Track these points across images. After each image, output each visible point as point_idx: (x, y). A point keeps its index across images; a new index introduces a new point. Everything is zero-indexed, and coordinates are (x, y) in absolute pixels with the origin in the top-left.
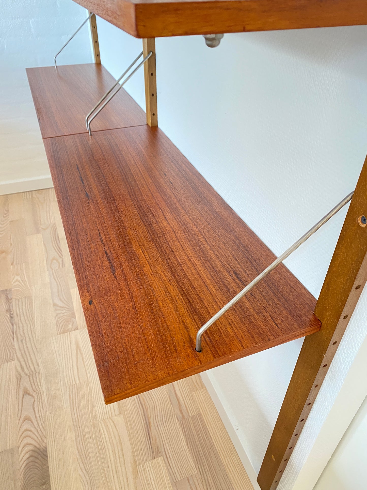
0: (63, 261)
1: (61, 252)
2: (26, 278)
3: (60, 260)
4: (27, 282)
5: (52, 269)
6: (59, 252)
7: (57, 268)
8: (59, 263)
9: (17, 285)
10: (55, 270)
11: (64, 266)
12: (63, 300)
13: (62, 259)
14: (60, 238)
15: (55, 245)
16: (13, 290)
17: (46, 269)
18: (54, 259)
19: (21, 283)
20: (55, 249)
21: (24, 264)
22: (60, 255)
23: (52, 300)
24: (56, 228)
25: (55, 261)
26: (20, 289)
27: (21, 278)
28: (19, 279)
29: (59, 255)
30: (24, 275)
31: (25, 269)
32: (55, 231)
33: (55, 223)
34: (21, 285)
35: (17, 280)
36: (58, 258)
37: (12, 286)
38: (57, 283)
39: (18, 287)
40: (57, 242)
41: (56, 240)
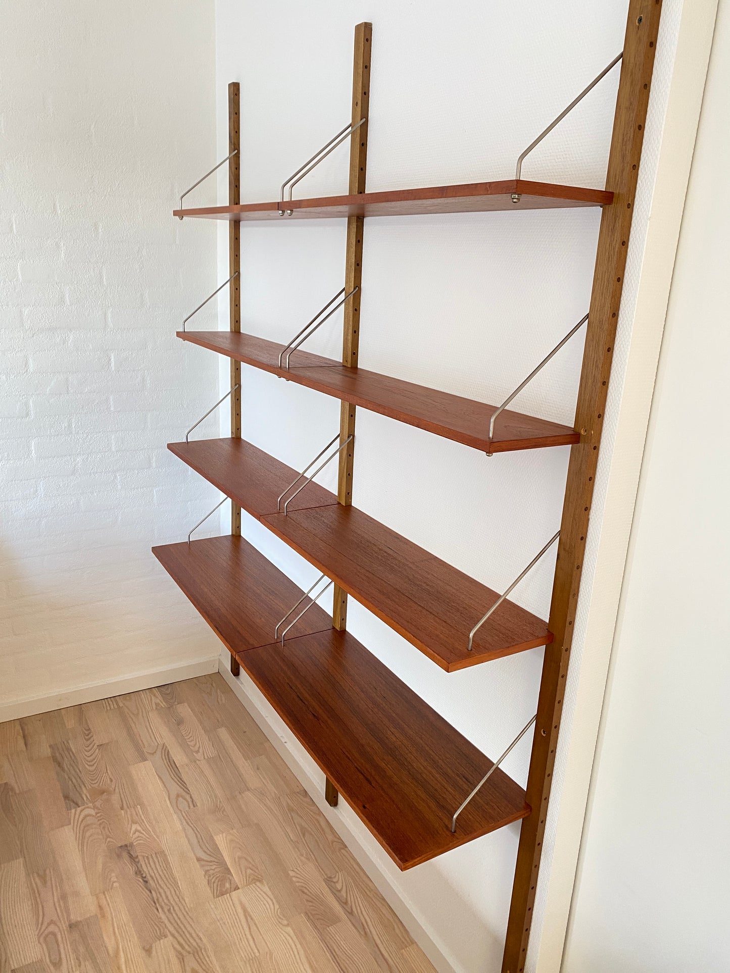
0: (191, 798)
1: (185, 785)
2: (147, 825)
3: (188, 797)
4: (152, 832)
5: (181, 811)
6: (183, 785)
7: (187, 808)
8: (187, 801)
9: (139, 836)
10: (184, 811)
11: (196, 806)
12: (207, 851)
13: (189, 795)
14: (178, 765)
15: (174, 775)
16: (135, 844)
17: (172, 812)
18: (178, 796)
19: (143, 834)
20: (176, 782)
21: (138, 807)
22: (185, 789)
23: (193, 853)
25: (180, 799)
26: (145, 842)
29: (183, 790)
30: (144, 822)
31: (143, 813)
32: (168, 755)
33: (164, 743)
34: (144, 837)
35: (136, 831)
36: (184, 794)
37: (133, 839)
38: (193, 829)
39: (141, 840)
40: (175, 771)
41: (173, 768)
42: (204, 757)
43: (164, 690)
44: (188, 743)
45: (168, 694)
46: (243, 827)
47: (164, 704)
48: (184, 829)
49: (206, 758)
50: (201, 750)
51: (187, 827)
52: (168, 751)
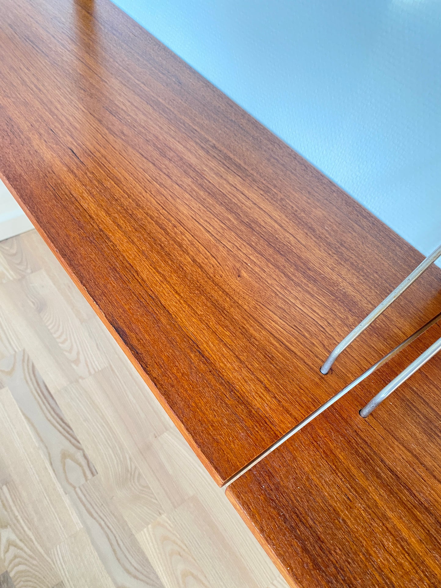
0: (85, 456)
1: (71, 432)
2: (26, 529)
3: (79, 456)
4: (36, 543)
5: (75, 488)
6: (68, 432)
7: (83, 481)
8: (80, 465)
9: (15, 557)
10: (80, 488)
11: (95, 473)
12: (132, 570)
13: (81, 452)
14: (52, 392)
15: (51, 415)
16: (12, 575)
17: (61, 491)
18: (65, 456)
19: (21, 549)
20: (55, 427)
21: (5, 488)
22: (73, 440)
23: (110, 579)
24: (33, 366)
25: (69, 461)
26: (28, 568)
27: (17, 536)
28: (13, 537)
29: (70, 442)
30: (18, 521)
31: (14, 502)
32: (35, 376)
33: (24, 350)
34: (25, 556)
35: (10, 543)
36: (72, 450)
37: (6, 564)
38: (100, 525)
39: (19, 564)
40: (49, 404)
41: (45, 398)
42: (89, 371)
43: (7, 248)
44: (60, 345)
45: (15, 255)
46: (175, 507)
47: (12, 273)
48: (88, 530)
49: (92, 372)
50: (82, 358)
51: (90, 521)
52: (33, 364)
